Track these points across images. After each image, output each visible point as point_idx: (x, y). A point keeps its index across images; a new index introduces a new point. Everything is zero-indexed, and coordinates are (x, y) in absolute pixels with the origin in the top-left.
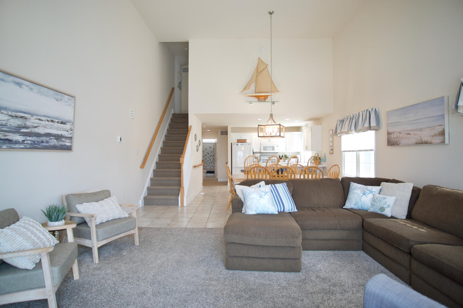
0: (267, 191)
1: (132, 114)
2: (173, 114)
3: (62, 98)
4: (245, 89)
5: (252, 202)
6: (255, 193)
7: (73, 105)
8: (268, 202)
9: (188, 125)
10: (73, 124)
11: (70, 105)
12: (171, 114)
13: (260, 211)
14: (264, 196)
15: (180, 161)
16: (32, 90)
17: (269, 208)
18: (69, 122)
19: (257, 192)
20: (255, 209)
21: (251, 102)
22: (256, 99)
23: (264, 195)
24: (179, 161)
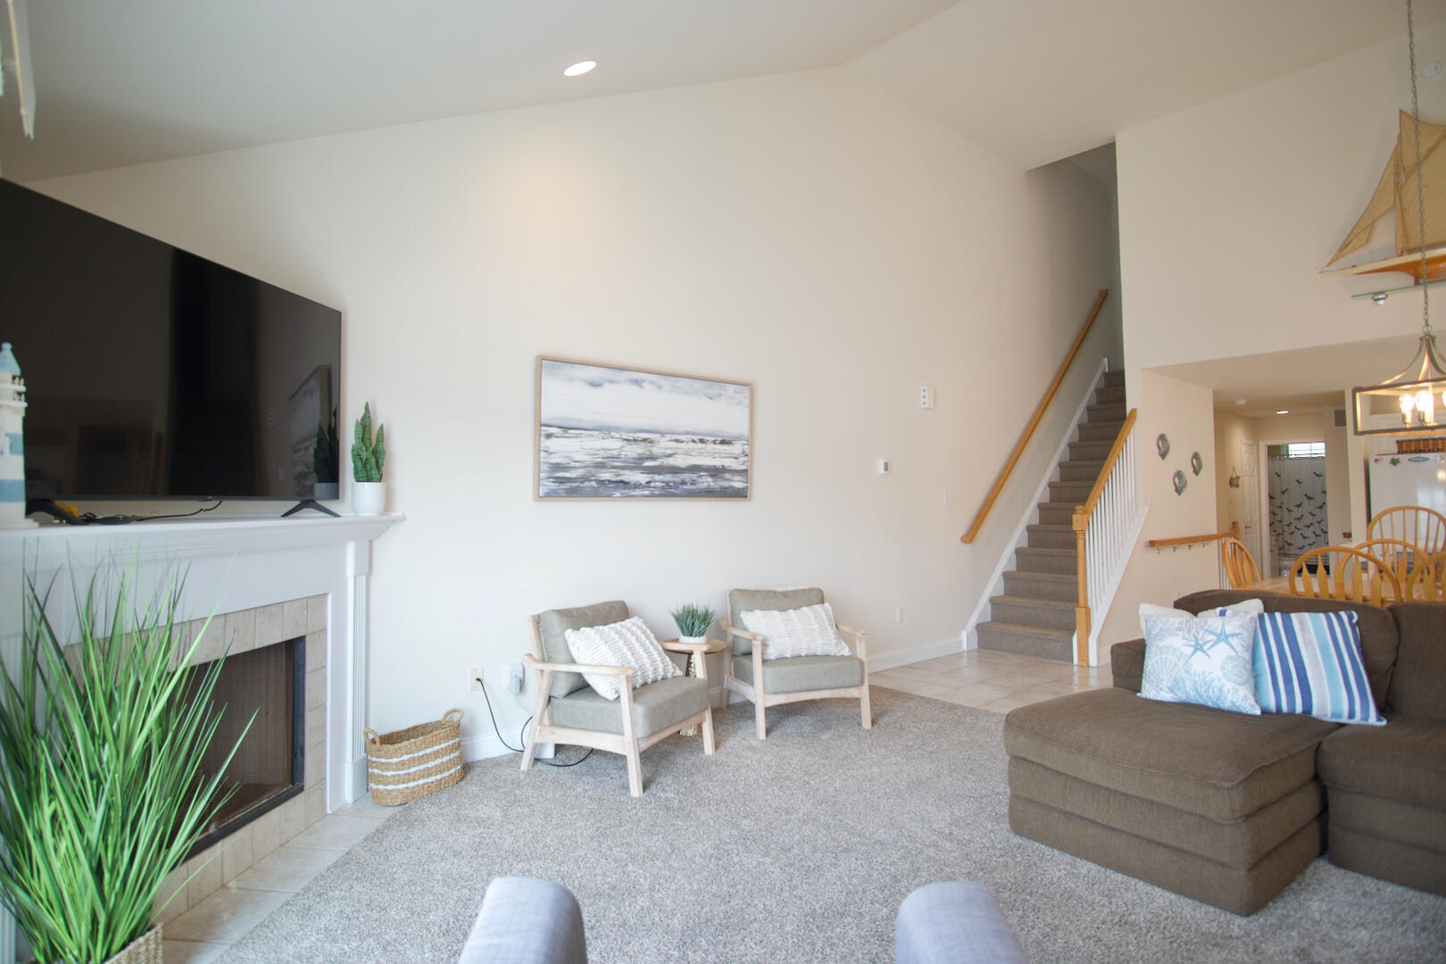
0: (1227, 632)
1: (924, 397)
2: (1105, 375)
3: (722, 392)
4: (1345, 247)
5: (1161, 659)
6: (1181, 633)
7: (747, 402)
8: (1223, 668)
9: (1125, 408)
10: (750, 441)
11: (739, 404)
12: (1098, 375)
13: (1188, 693)
14: (1212, 647)
15: (1074, 523)
16: (660, 387)
17: (1220, 690)
18: (738, 438)
19: (1189, 631)
20: (1169, 685)
21: (1375, 295)
22: (1407, 279)
23: (1211, 643)
24: (1070, 522)
